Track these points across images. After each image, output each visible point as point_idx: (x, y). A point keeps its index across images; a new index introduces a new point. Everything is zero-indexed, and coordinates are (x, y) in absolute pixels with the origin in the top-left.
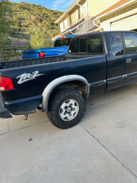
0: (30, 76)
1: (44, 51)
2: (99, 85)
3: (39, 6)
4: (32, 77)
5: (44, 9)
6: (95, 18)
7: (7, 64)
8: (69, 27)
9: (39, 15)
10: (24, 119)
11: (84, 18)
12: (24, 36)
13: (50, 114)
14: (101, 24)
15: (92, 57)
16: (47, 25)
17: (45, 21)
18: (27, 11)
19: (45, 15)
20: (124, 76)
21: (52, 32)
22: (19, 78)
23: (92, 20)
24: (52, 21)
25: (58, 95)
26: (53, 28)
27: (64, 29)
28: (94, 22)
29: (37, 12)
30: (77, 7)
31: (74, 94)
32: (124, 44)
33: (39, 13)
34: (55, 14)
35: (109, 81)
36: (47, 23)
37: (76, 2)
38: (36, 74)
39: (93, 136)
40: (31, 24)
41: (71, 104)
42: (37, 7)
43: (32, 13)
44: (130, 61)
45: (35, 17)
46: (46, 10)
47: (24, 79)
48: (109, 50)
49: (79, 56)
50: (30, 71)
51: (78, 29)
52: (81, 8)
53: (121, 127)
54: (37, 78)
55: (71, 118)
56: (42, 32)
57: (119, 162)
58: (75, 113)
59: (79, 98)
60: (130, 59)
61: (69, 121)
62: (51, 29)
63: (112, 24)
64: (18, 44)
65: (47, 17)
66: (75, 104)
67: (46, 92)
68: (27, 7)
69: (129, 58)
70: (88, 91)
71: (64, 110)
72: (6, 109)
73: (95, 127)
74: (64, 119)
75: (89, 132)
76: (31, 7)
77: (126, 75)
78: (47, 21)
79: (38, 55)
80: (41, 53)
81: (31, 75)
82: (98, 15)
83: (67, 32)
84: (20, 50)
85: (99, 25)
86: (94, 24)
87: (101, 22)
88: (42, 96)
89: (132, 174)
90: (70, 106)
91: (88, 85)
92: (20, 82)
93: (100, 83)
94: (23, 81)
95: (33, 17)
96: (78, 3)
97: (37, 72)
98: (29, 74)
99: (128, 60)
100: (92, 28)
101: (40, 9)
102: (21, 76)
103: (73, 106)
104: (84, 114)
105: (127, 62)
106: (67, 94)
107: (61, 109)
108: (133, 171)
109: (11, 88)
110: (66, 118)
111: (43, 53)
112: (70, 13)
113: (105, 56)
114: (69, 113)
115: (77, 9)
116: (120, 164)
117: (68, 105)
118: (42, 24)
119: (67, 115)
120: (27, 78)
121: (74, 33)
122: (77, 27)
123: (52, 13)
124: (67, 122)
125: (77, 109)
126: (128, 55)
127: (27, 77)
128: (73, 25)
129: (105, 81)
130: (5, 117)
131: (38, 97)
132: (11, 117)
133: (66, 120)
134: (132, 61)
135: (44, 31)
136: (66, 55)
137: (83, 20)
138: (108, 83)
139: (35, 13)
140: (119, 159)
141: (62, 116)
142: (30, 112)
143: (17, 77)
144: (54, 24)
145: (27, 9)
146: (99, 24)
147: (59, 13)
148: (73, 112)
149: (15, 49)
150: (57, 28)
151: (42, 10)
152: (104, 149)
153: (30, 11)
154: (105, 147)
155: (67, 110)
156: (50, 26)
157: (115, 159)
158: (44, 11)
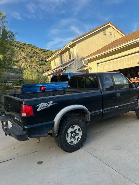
0: (46, 105)
1: (45, 85)
2: (97, 113)
3: (29, 45)
4: (48, 105)
5: (34, 48)
6: (84, 59)
7: (17, 95)
8: (60, 65)
9: (29, 52)
10: (37, 142)
11: (74, 58)
12: (13, 70)
13: (59, 138)
14: (90, 64)
15: (90, 91)
16: (37, 61)
17: (35, 58)
18: (18, 48)
19: (35, 53)
20: (115, 107)
21: (41, 67)
22: (39, 106)
23: (81, 60)
24: (41, 58)
25: (66, 121)
26: (42, 64)
27: (55, 66)
28: (83, 62)
29: (27, 50)
30: (68, 49)
31: (79, 121)
32: (114, 82)
33: (30, 51)
34: (45, 52)
35: (105, 111)
36: (37, 60)
37: (67, 45)
38: (51, 103)
39: (96, 157)
40: (21, 60)
41: (76, 130)
42: (28, 46)
43: (23, 51)
44: (120, 95)
45: (25, 54)
46: (36, 48)
47: (42, 107)
48: (103, 86)
49: (78, 90)
50: (47, 101)
51: (69, 67)
52: (72, 50)
53: (118, 149)
54: (51, 106)
55: (75, 142)
56: (31, 67)
57: (120, 175)
58: (78, 138)
59: (82, 124)
60: (120, 94)
61: (74, 145)
62: (40, 65)
63: (99, 64)
64: (8, 78)
65: (37, 54)
66: (79, 130)
67: (57, 119)
68: (19, 45)
69: (118, 92)
70: (89, 119)
71: (70, 135)
72: (25, 132)
73: (96, 150)
74: (70, 143)
75: (92, 154)
76: (23, 45)
77: (117, 106)
78: (36, 57)
79: (39, 89)
80: (42, 87)
81: (48, 104)
82: (87, 57)
83: (59, 69)
84: (10, 83)
85: (88, 65)
86: (83, 63)
87: (89, 62)
88: (54, 122)
89: (132, 182)
90: (75, 132)
91: (89, 113)
92: (39, 110)
93: (98, 112)
94: (41, 109)
95: (23, 54)
96: (69, 46)
97: (51, 102)
98: (46, 104)
99: (117, 94)
100: (81, 67)
101: (30, 47)
102: (40, 104)
103: (77, 132)
104: (86, 139)
105: (117, 96)
106: (73, 121)
107: (68, 133)
108: (132, 180)
109: (32, 114)
110: (71, 142)
111: (44, 87)
112: (62, 53)
113: (100, 91)
114: (74, 137)
115: (68, 51)
116: (121, 176)
117: (73, 130)
118: (32, 60)
119: (72, 139)
120: (44, 107)
121: (65, 70)
122: (68, 65)
123: (41, 51)
124: (72, 145)
125: (80, 134)
126: (118, 91)
127: (44, 105)
128: (64, 63)
129: (101, 110)
130: (22, 140)
131: (51, 122)
132: (28, 139)
133: (71, 144)
134: (121, 95)
135: (33, 66)
136: (66, 89)
137: (74, 60)
138: (104, 112)
139: (25, 51)
140: (120, 173)
141: (69, 140)
142: (44, 135)
143: (37, 106)
144: (43, 61)
145: (18, 47)
146: (88, 63)
147: (48, 51)
148: (77, 137)
149: (5, 82)
150: (46, 64)
151: (33, 49)
152: (107, 166)
153: (21, 48)
154: (107, 164)
155: (73, 134)
156: (39, 62)
157: (117, 173)
158: (34, 50)
